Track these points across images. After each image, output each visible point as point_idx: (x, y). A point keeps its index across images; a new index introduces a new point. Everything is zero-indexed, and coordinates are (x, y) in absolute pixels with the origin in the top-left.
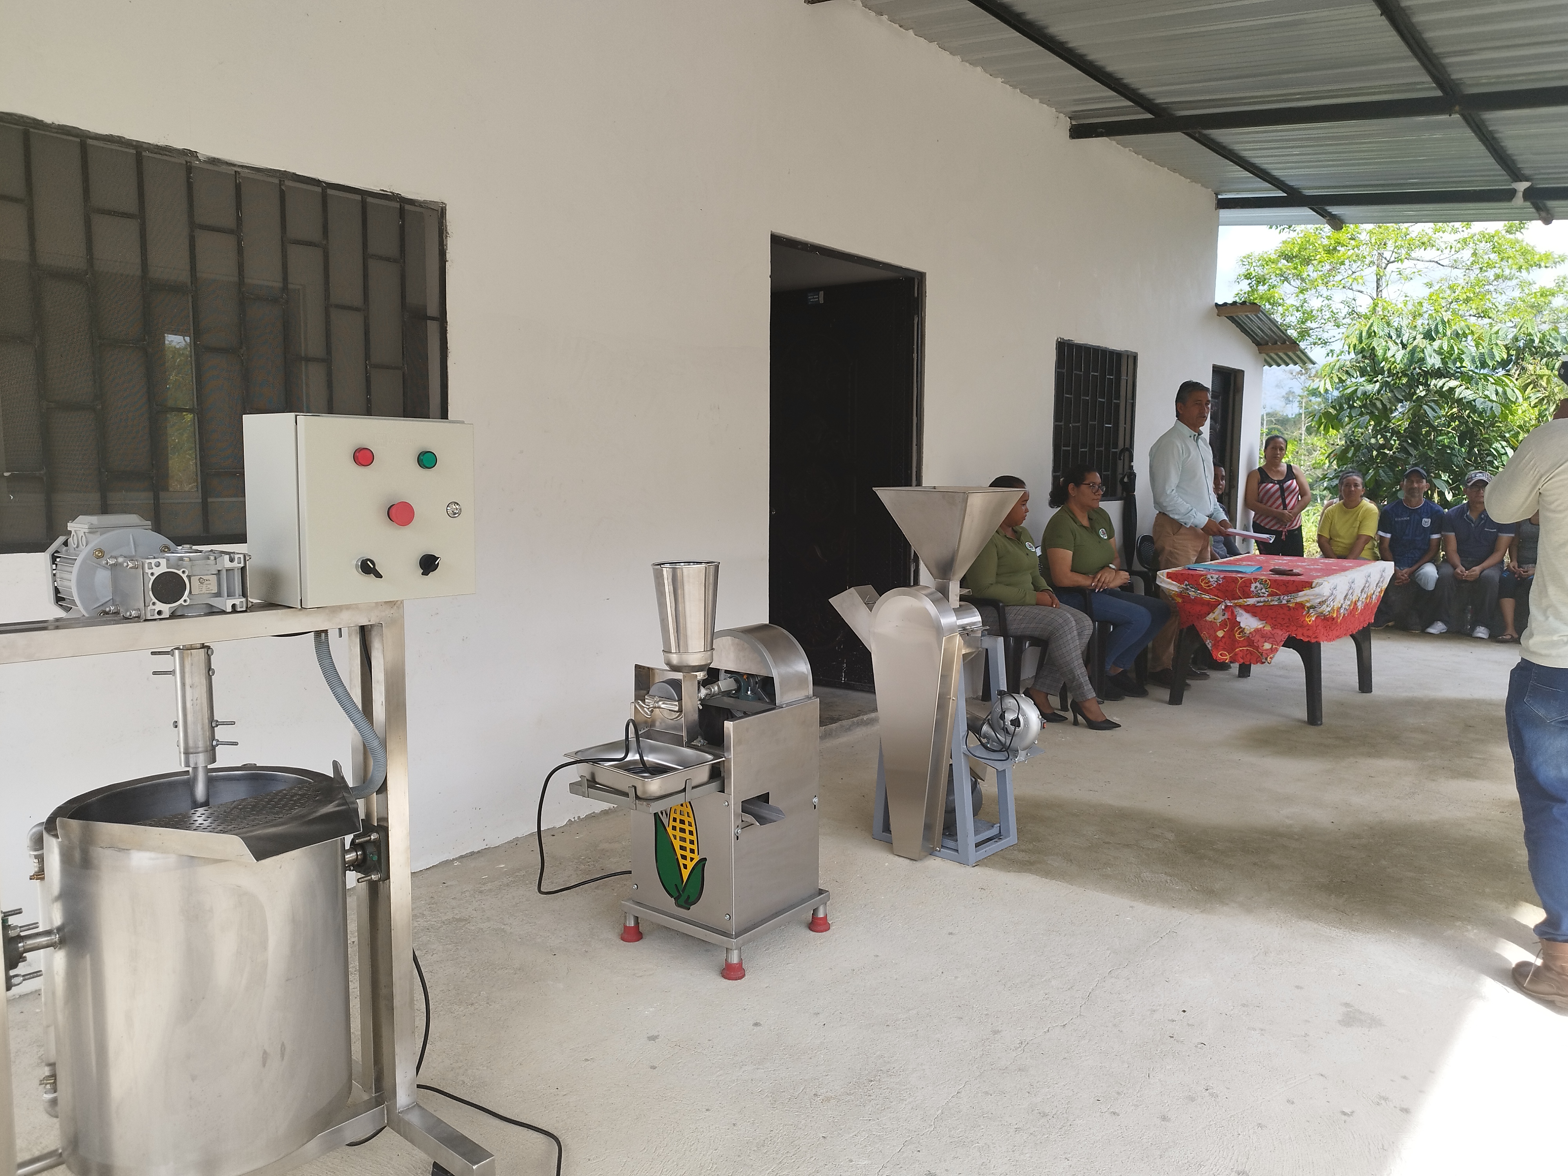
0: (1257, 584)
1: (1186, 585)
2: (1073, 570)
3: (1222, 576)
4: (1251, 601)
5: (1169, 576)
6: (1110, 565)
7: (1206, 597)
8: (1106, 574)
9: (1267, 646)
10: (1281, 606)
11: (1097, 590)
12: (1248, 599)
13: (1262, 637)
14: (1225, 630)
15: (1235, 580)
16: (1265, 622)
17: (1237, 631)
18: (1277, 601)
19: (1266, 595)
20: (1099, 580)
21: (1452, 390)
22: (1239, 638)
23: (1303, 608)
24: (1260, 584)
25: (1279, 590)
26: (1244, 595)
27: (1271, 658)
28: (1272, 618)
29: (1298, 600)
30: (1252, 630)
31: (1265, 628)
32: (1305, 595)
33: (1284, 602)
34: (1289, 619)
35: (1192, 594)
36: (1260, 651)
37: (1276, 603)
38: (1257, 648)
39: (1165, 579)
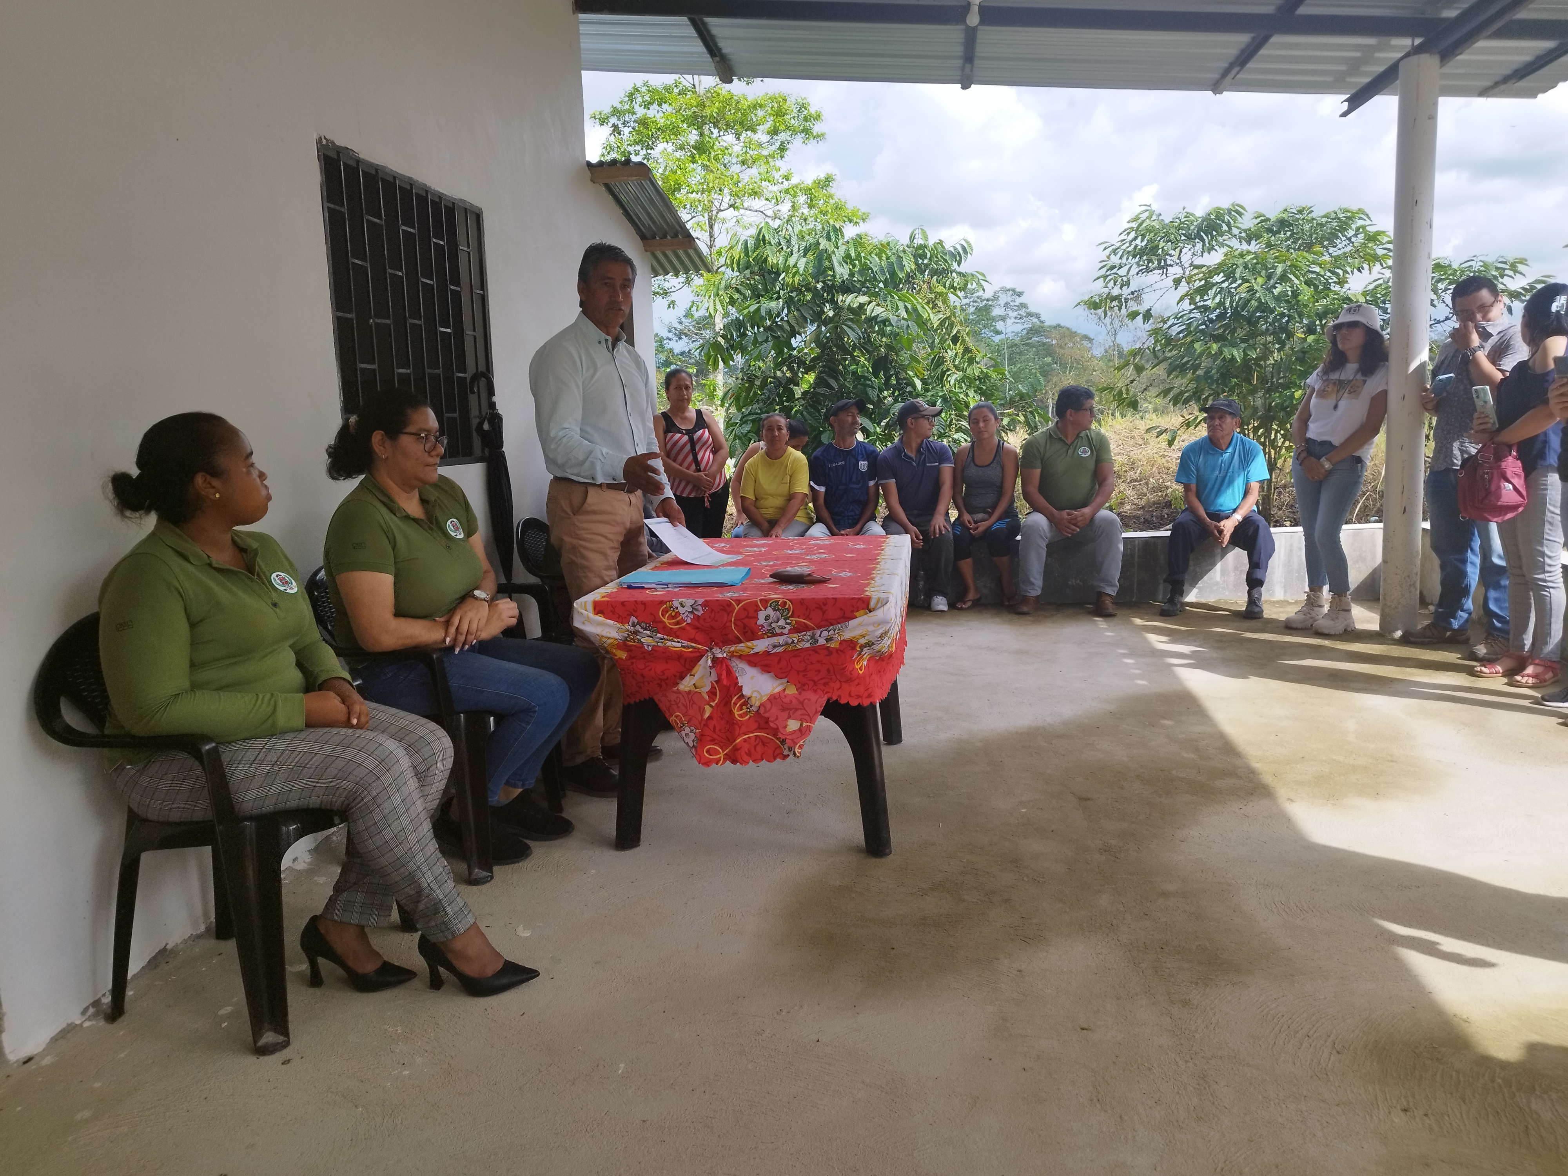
0: (770, 611)
1: (634, 625)
2: (399, 613)
3: (701, 601)
4: (761, 645)
5: (599, 608)
6: (477, 593)
7: (675, 645)
8: (470, 615)
9: (793, 725)
10: (815, 649)
11: (457, 651)
12: (755, 642)
13: (783, 709)
14: (713, 704)
15: (726, 607)
16: (785, 680)
17: (735, 704)
18: (808, 640)
19: (786, 631)
20: (457, 629)
21: (861, 306)
22: (741, 716)
23: (854, 648)
24: (774, 610)
25: (810, 619)
26: (744, 633)
27: (801, 747)
28: (798, 672)
29: (847, 635)
30: (765, 699)
31: (787, 692)
32: (860, 625)
33: (822, 641)
34: (828, 671)
35: (648, 640)
36: (780, 735)
37: (808, 645)
38: (775, 732)
39: (591, 615)
